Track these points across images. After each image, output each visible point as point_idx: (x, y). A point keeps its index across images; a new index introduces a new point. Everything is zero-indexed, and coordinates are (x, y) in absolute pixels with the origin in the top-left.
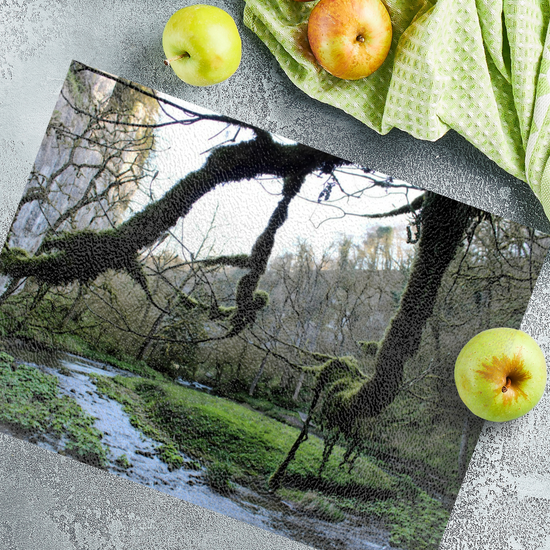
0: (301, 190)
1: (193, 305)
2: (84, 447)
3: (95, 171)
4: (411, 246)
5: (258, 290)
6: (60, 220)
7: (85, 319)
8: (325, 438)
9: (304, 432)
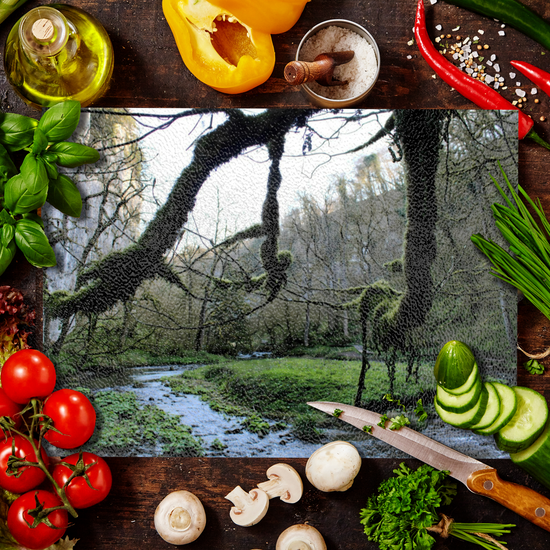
0: (285, 149)
1: (228, 285)
2: (179, 445)
3: (101, 198)
4: (398, 164)
5: (280, 252)
6: (86, 253)
7: (139, 332)
8: (385, 360)
9: (365, 362)
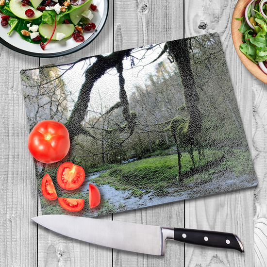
0: (124, 67)
3: (49, 104)
4: (173, 63)
5: (131, 112)
7: (77, 160)
8: (188, 151)
9: (179, 154)
